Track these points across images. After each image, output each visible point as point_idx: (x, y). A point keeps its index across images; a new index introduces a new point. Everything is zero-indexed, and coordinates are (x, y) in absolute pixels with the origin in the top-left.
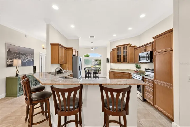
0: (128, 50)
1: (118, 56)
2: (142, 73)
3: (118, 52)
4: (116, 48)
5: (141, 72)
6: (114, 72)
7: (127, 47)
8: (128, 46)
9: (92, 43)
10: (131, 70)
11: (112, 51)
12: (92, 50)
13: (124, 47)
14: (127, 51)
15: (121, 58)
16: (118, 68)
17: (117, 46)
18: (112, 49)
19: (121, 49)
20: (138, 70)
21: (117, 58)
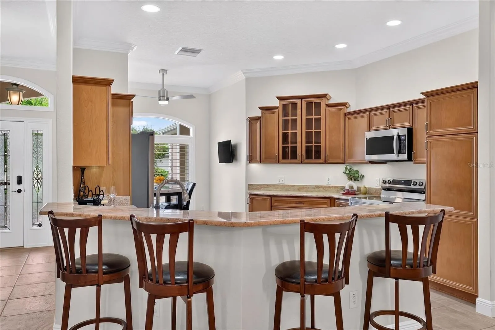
0: (322, 116)
1: (285, 136)
2: (367, 196)
3: (286, 122)
4: (276, 103)
5: (365, 194)
6: (271, 197)
7: (318, 105)
8: (323, 103)
9: (164, 72)
10: (329, 187)
11: (260, 115)
12: (164, 103)
13: (309, 105)
14: (320, 119)
15: (299, 145)
16: (281, 183)
17: (280, 98)
18: (261, 108)
19: (299, 111)
20: (355, 185)
21: (281, 145)
